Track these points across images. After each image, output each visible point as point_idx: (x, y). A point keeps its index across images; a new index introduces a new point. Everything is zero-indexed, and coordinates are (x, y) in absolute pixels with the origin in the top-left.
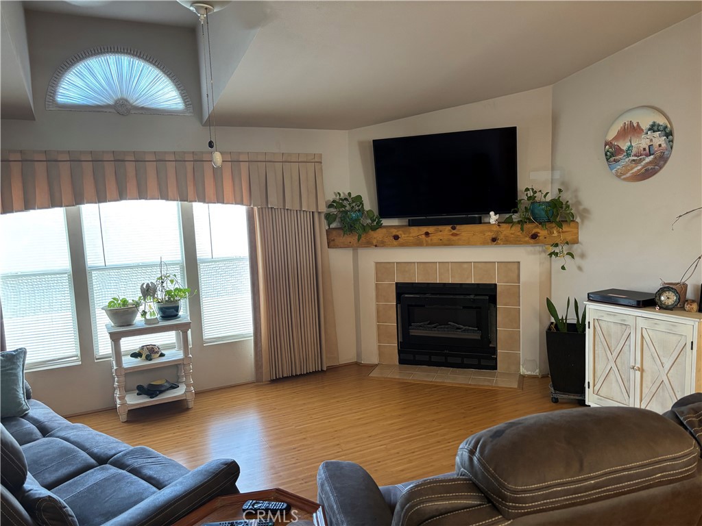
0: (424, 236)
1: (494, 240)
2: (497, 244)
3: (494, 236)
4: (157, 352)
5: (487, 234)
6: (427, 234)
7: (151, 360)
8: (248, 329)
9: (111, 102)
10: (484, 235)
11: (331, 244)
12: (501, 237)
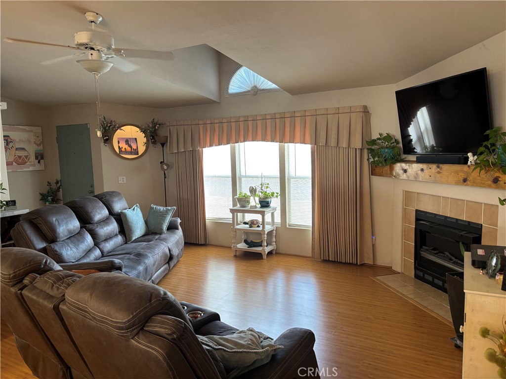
0: (420, 171)
1: (465, 180)
2: (467, 185)
3: (465, 177)
4: (255, 224)
5: (460, 174)
6: (422, 170)
7: (252, 227)
8: (309, 223)
9: (249, 89)
10: (458, 175)
11: (373, 173)
12: (470, 178)
